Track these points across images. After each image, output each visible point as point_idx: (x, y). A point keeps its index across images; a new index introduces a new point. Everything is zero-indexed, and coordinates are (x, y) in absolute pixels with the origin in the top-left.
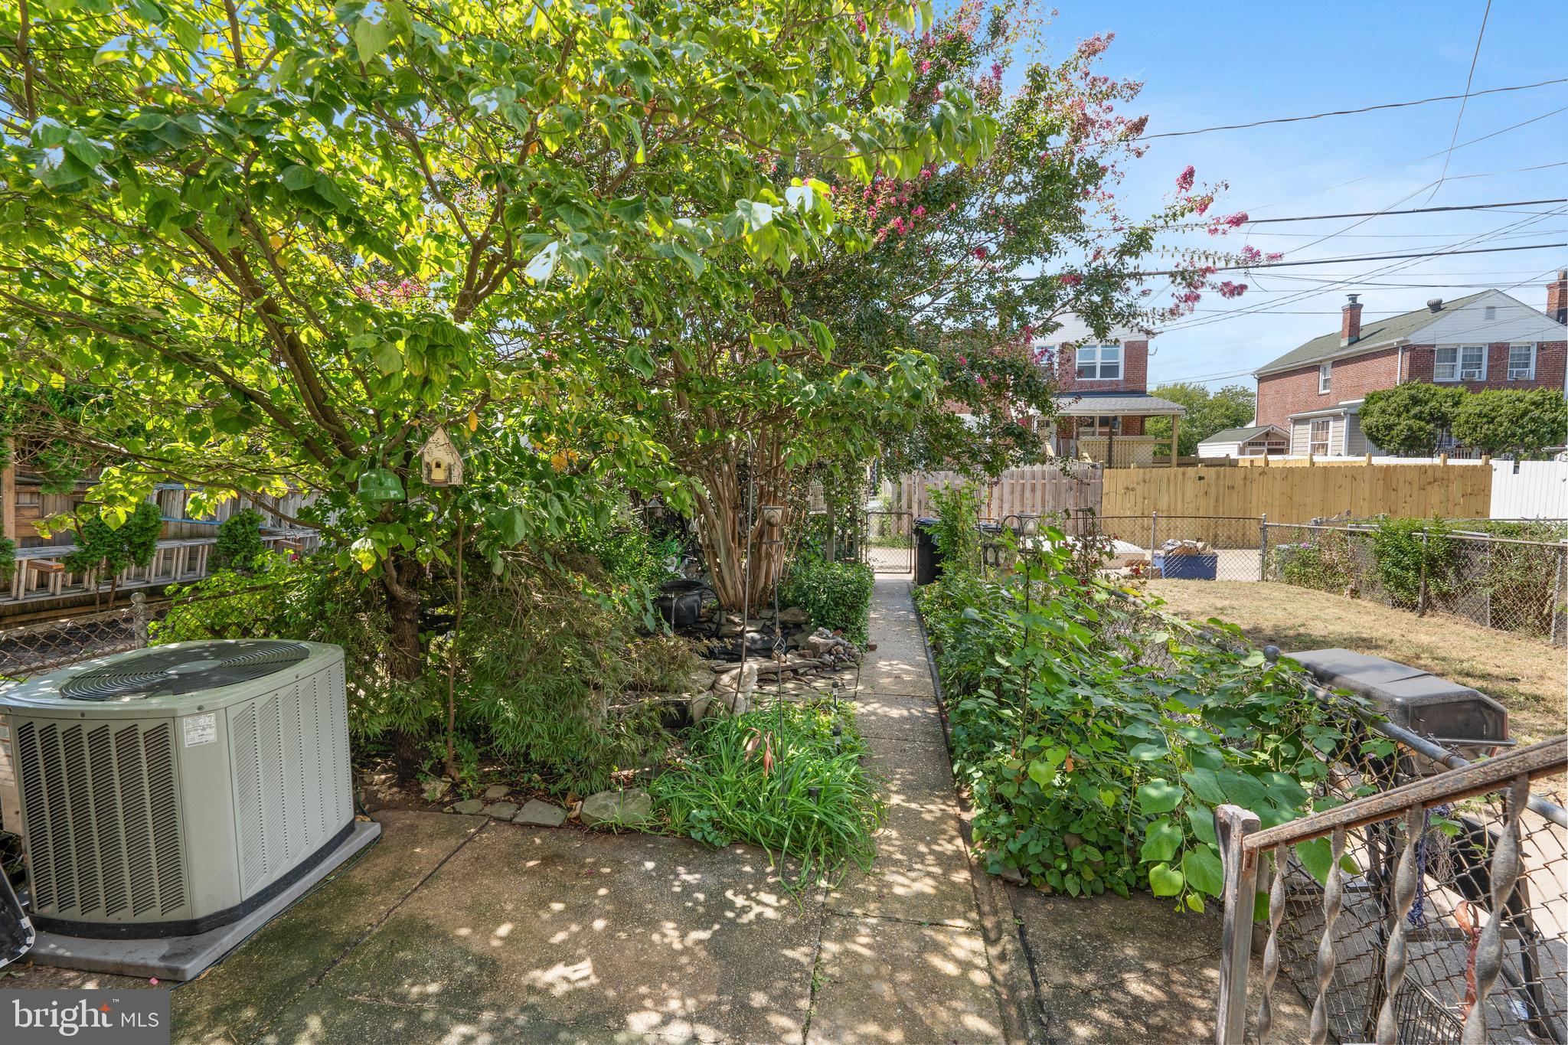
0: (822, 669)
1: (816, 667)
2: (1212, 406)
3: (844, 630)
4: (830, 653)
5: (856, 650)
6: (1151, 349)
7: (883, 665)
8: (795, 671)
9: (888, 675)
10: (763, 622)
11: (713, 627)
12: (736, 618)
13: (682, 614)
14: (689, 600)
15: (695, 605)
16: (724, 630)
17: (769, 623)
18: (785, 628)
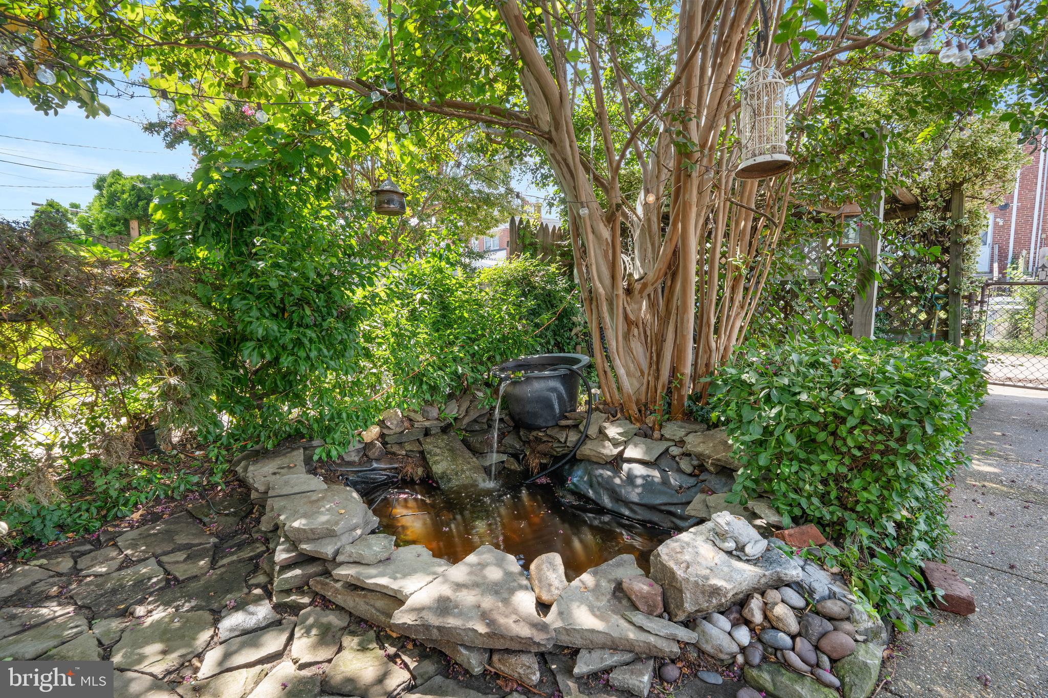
10: (663, 446)
11: (573, 437)
12: (613, 431)
13: (529, 408)
14: (538, 386)
15: (554, 397)
16: (587, 449)
17: (675, 451)
18: (702, 468)
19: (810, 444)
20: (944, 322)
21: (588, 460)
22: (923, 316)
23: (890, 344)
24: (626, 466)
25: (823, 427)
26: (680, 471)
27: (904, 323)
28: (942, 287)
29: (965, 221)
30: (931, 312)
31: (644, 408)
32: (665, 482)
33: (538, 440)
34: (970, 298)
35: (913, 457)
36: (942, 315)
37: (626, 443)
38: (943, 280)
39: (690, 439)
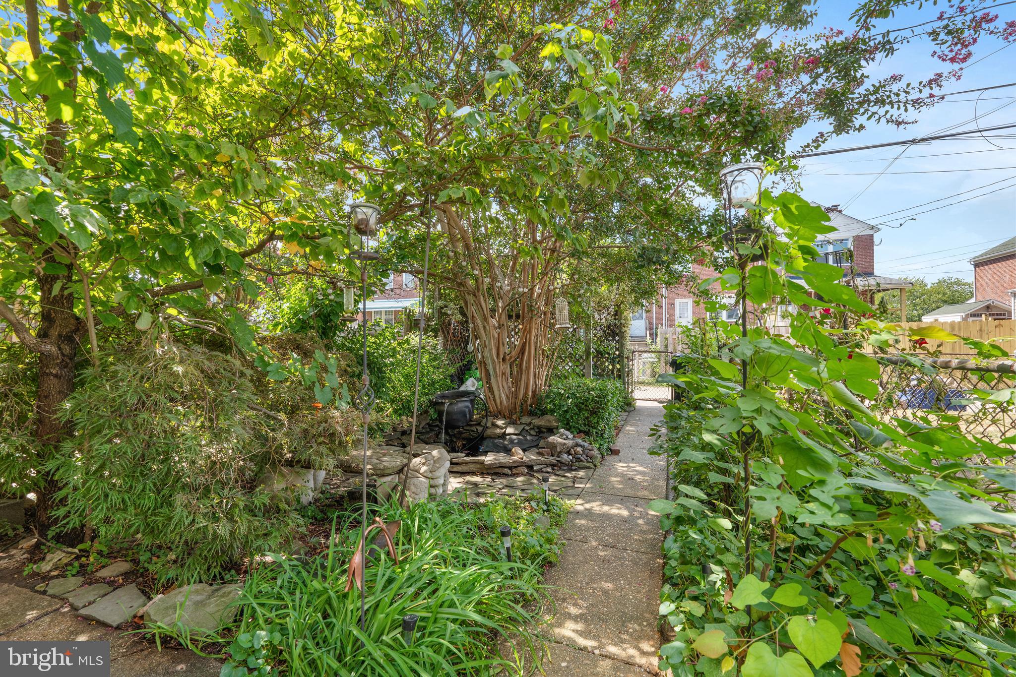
0: (558, 467)
1: (553, 466)
2: (929, 293)
3: (587, 433)
4: (569, 453)
5: (596, 453)
6: (876, 240)
7: (621, 467)
8: (530, 468)
9: (621, 475)
10: (522, 426)
11: (480, 429)
12: (500, 423)
13: (455, 417)
14: (460, 405)
15: (467, 410)
16: (489, 432)
17: (527, 428)
18: (540, 432)
19: (580, 410)
20: (619, 370)
21: (490, 437)
22: (610, 367)
23: (598, 380)
24: (508, 437)
25: (583, 404)
26: (531, 435)
27: (603, 371)
28: (617, 353)
29: (623, 322)
30: (613, 366)
31: (511, 413)
32: (526, 440)
33: (461, 433)
34: (627, 358)
35: (603, 409)
36: (618, 366)
37: (506, 428)
38: (617, 349)
39: (533, 421)
